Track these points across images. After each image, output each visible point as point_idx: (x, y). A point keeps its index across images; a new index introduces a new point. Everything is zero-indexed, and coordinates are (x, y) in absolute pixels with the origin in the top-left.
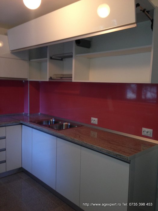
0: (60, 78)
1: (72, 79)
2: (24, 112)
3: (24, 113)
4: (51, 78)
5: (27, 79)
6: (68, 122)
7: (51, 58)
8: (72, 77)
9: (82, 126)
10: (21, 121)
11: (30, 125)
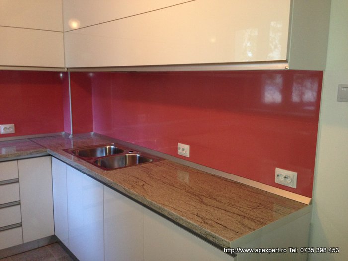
2: (64, 131)
5: (64, 68)
9: (161, 159)
10: (48, 149)
11: (62, 157)
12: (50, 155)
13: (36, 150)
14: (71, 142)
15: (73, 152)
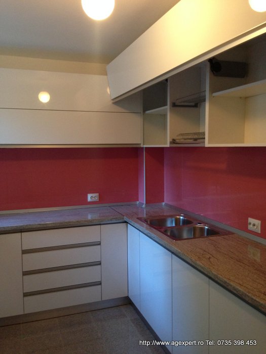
0: (191, 141)
1: (204, 142)
2: (138, 200)
3: (138, 202)
4: (173, 141)
5: (140, 144)
6: (206, 224)
7: (174, 105)
8: (204, 139)
9: (229, 233)
10: (125, 217)
11: (136, 225)
12: (126, 222)
13: (115, 217)
14: (144, 211)
15: (145, 221)
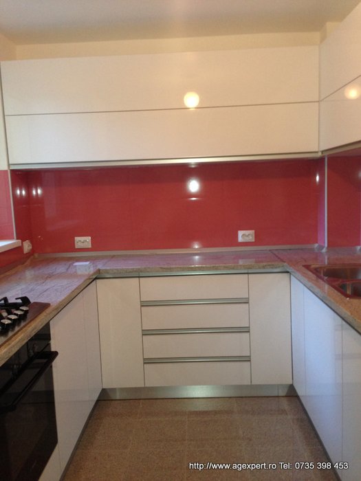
2: (317, 243)
3: (316, 245)
5: (318, 152)
10: (286, 264)
12: (288, 272)
15: (316, 270)
